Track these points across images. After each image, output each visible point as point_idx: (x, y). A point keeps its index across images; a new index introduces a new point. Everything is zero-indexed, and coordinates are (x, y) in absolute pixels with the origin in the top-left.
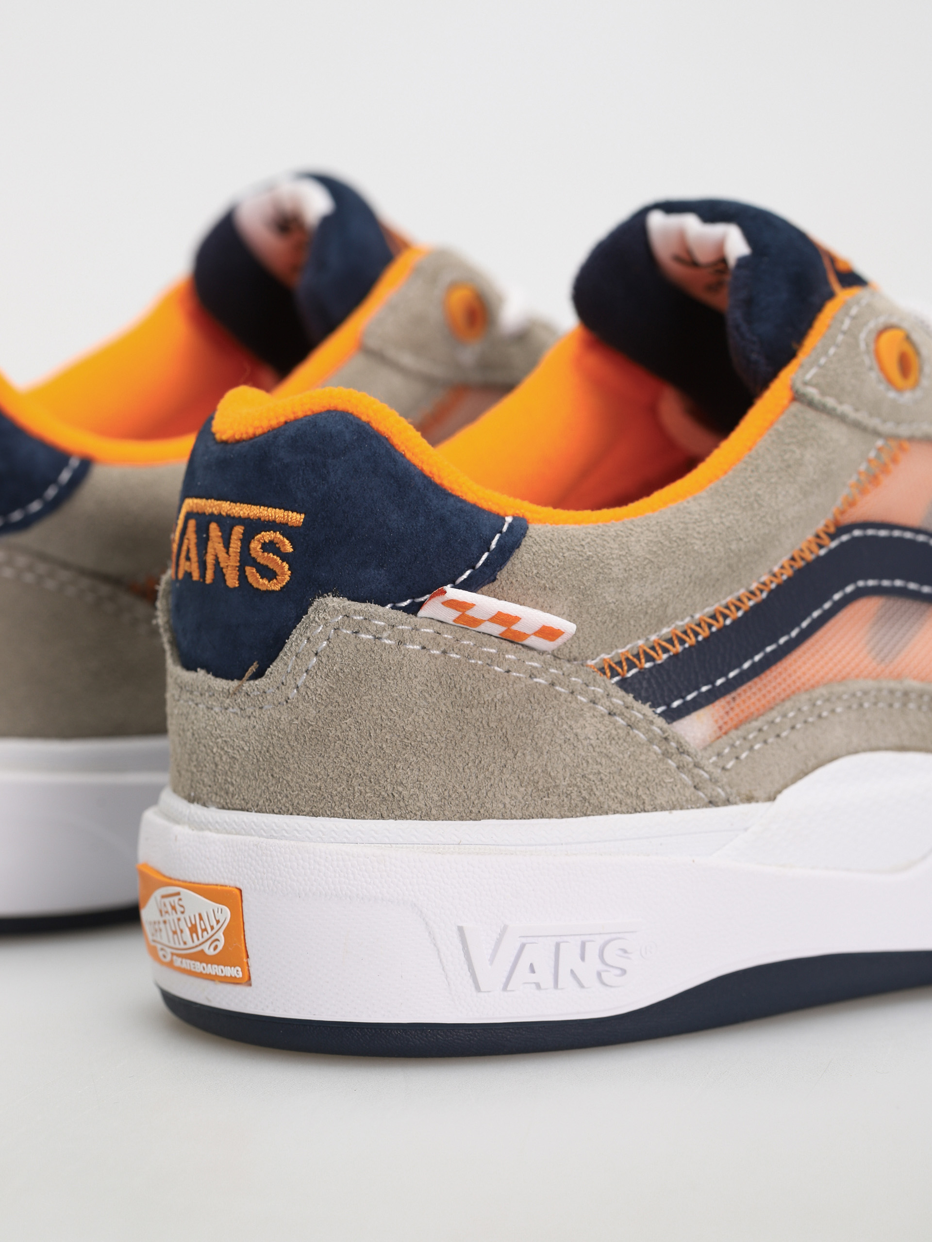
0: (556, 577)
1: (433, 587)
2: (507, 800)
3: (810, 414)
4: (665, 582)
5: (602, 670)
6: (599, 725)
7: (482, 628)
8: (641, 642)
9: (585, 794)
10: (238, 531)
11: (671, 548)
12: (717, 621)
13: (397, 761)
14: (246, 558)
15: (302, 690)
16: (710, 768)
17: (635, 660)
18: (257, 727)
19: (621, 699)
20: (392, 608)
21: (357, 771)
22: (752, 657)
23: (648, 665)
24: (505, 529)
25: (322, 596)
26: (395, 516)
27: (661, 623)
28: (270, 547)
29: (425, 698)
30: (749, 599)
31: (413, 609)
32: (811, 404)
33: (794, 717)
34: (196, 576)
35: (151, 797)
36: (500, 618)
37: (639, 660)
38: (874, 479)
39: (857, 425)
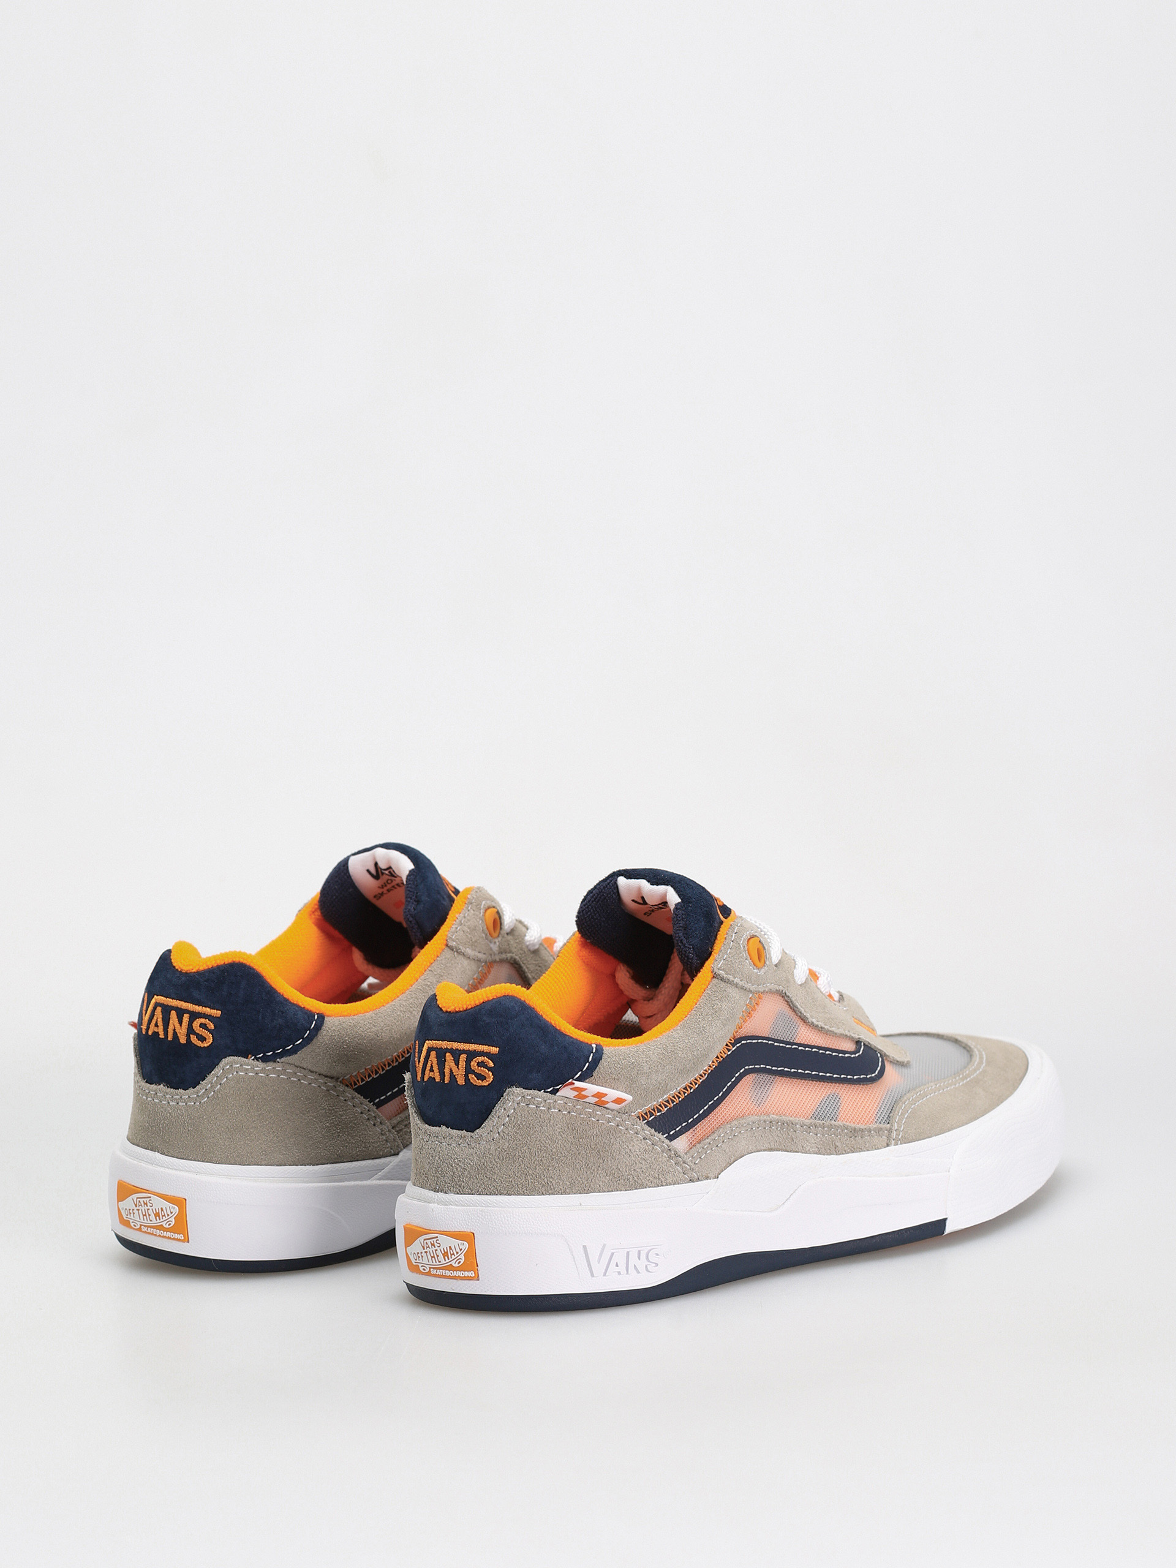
0: (619, 1073)
1: (563, 1080)
2: (601, 1183)
3: (723, 984)
4: (667, 1073)
5: (638, 1117)
6: (640, 1145)
7: (586, 1100)
8: (655, 1103)
9: (635, 1178)
10: (463, 1057)
11: (668, 1056)
12: (688, 1091)
13: (549, 1166)
14: (468, 1070)
15: (502, 1134)
16: (690, 1163)
17: (653, 1112)
18: (478, 1153)
19: (649, 1131)
20: (545, 1092)
21: (530, 1172)
22: (703, 1108)
23: (658, 1114)
24: (594, 1051)
25: (510, 1087)
26: (543, 1047)
27: (664, 1093)
28: (481, 1064)
29: (561, 1135)
30: (700, 1079)
31: (554, 1092)
32: (722, 979)
33: (724, 1136)
34: (438, 1079)
35: (402, 1190)
36: (599, 1095)
37: (655, 1111)
38: (749, 1014)
39: (742, 988)
